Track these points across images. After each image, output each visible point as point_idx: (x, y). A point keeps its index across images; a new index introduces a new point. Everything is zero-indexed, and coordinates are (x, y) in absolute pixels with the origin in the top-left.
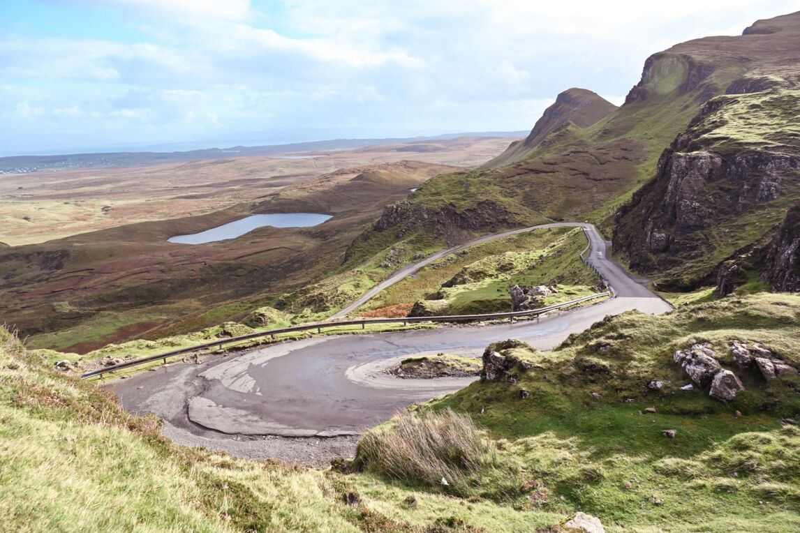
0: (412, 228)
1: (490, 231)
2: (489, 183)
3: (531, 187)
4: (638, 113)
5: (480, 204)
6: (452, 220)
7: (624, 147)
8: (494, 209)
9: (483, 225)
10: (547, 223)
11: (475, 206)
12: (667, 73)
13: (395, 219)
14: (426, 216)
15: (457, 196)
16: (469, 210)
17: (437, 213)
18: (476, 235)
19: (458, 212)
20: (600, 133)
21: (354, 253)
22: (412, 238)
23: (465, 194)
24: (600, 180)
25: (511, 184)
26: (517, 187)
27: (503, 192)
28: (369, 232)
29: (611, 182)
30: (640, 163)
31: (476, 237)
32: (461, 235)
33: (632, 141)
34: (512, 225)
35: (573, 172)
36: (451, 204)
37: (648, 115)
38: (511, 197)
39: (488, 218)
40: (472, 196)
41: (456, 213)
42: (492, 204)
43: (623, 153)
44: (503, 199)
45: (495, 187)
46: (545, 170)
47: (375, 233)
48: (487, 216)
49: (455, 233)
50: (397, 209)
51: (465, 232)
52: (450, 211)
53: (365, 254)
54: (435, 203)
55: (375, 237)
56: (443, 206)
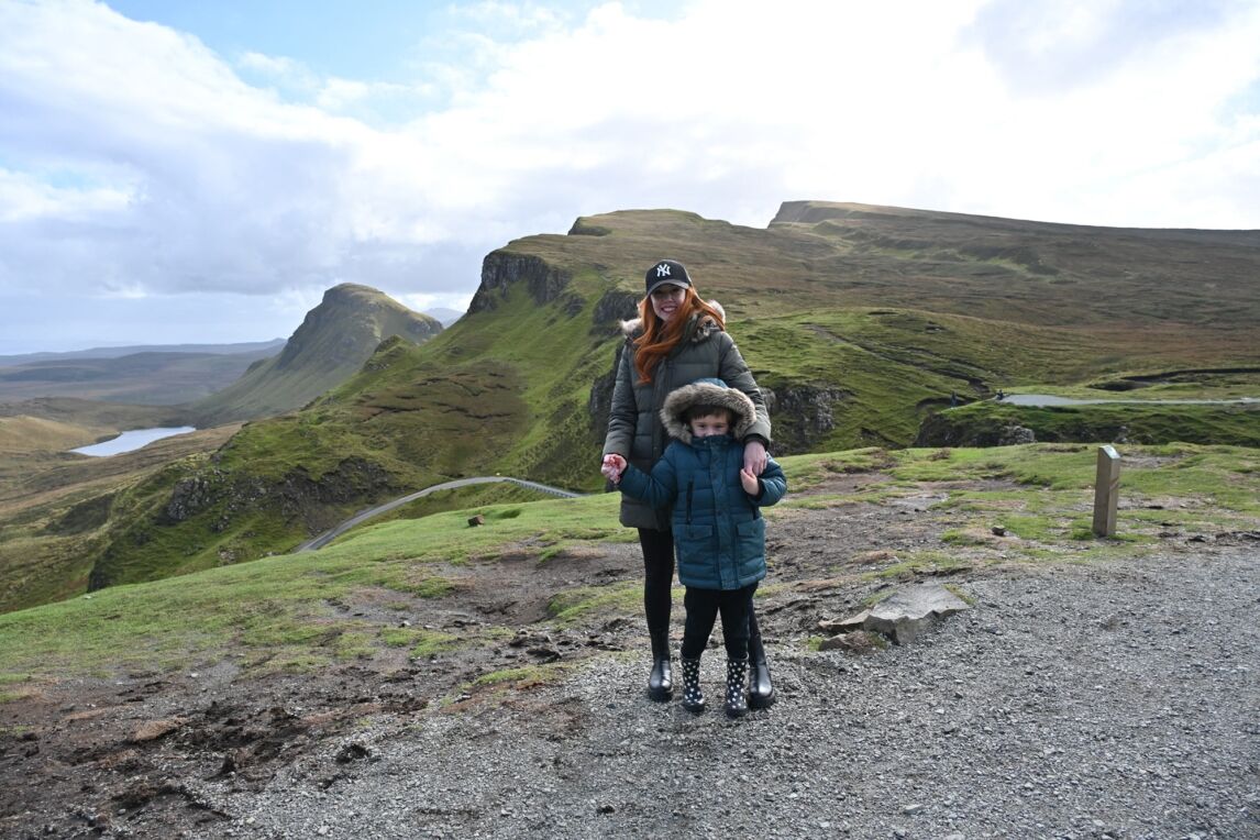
0: (242, 512)
1: (367, 503)
2: (344, 432)
3: (402, 433)
4: (491, 325)
5: (343, 462)
6: (305, 492)
7: (493, 372)
8: (365, 469)
9: (354, 495)
10: (442, 482)
11: (336, 467)
12: (515, 276)
13: (199, 502)
14: (263, 490)
15: (303, 454)
16: (330, 474)
17: (281, 484)
18: (348, 510)
19: (314, 479)
20: (449, 353)
21: (122, 571)
22: (247, 527)
23: (314, 450)
24: (485, 417)
25: (374, 430)
26: (385, 434)
27: (367, 442)
28: (145, 530)
29: (501, 419)
30: (521, 393)
31: (348, 514)
32: (326, 513)
33: (498, 363)
34: (397, 490)
35: (445, 408)
36: (299, 467)
37: (504, 329)
38: (381, 449)
39: (359, 484)
40: (327, 451)
41: (311, 481)
42: (360, 461)
43: (495, 380)
44: (371, 453)
45: (354, 436)
46: (404, 406)
47: (162, 529)
48: (357, 480)
49: (315, 511)
50: (201, 484)
51: (329, 508)
52: (299, 477)
53: (148, 569)
54: (272, 468)
55: (161, 535)
56: (287, 472)
